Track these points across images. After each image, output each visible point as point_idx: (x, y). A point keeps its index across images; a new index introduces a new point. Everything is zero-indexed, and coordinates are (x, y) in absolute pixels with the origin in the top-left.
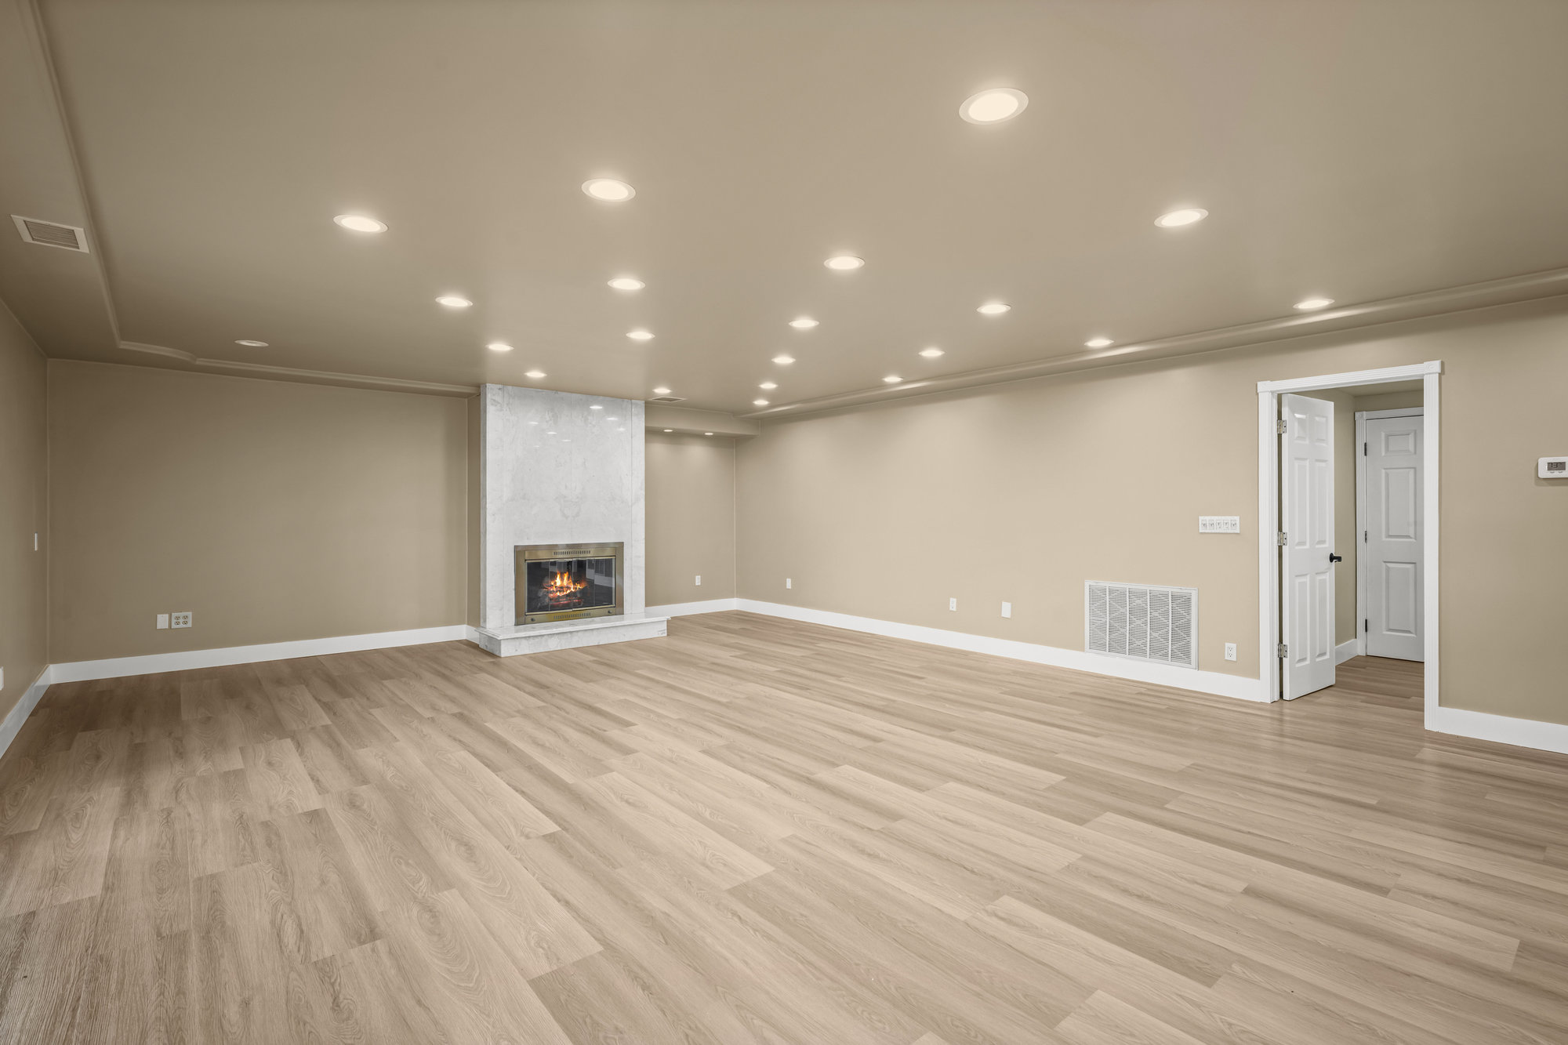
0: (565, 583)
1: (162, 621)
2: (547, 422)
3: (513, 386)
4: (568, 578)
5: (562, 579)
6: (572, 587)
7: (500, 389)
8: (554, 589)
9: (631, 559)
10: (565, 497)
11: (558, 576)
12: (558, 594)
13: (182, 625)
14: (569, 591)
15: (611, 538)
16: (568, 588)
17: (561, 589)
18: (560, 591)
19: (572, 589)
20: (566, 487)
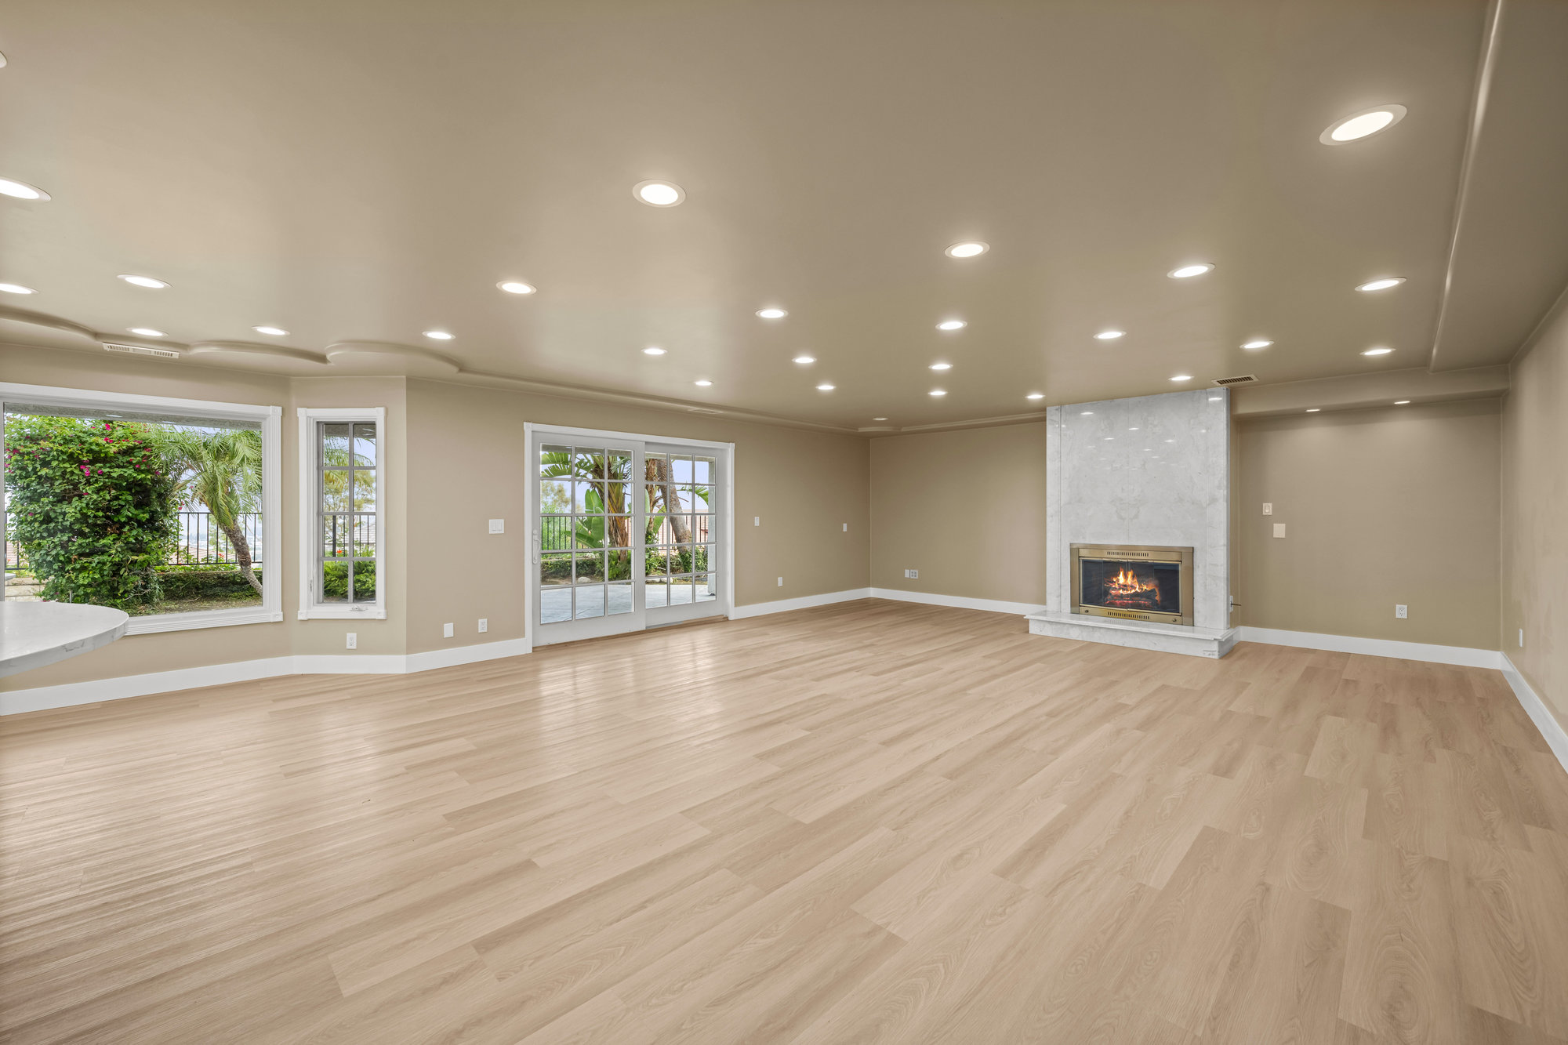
0: (1129, 581)
1: (907, 574)
2: (1102, 430)
3: (1069, 404)
4: (1133, 577)
5: (1126, 577)
6: (1138, 587)
7: (1057, 410)
8: (1117, 586)
9: (1205, 566)
10: (1122, 500)
11: (1122, 573)
12: (1121, 591)
13: (914, 577)
14: (1133, 591)
15: (1179, 542)
16: (1133, 587)
17: (1124, 587)
18: (1124, 590)
19: (1137, 589)
20: (1122, 489)
